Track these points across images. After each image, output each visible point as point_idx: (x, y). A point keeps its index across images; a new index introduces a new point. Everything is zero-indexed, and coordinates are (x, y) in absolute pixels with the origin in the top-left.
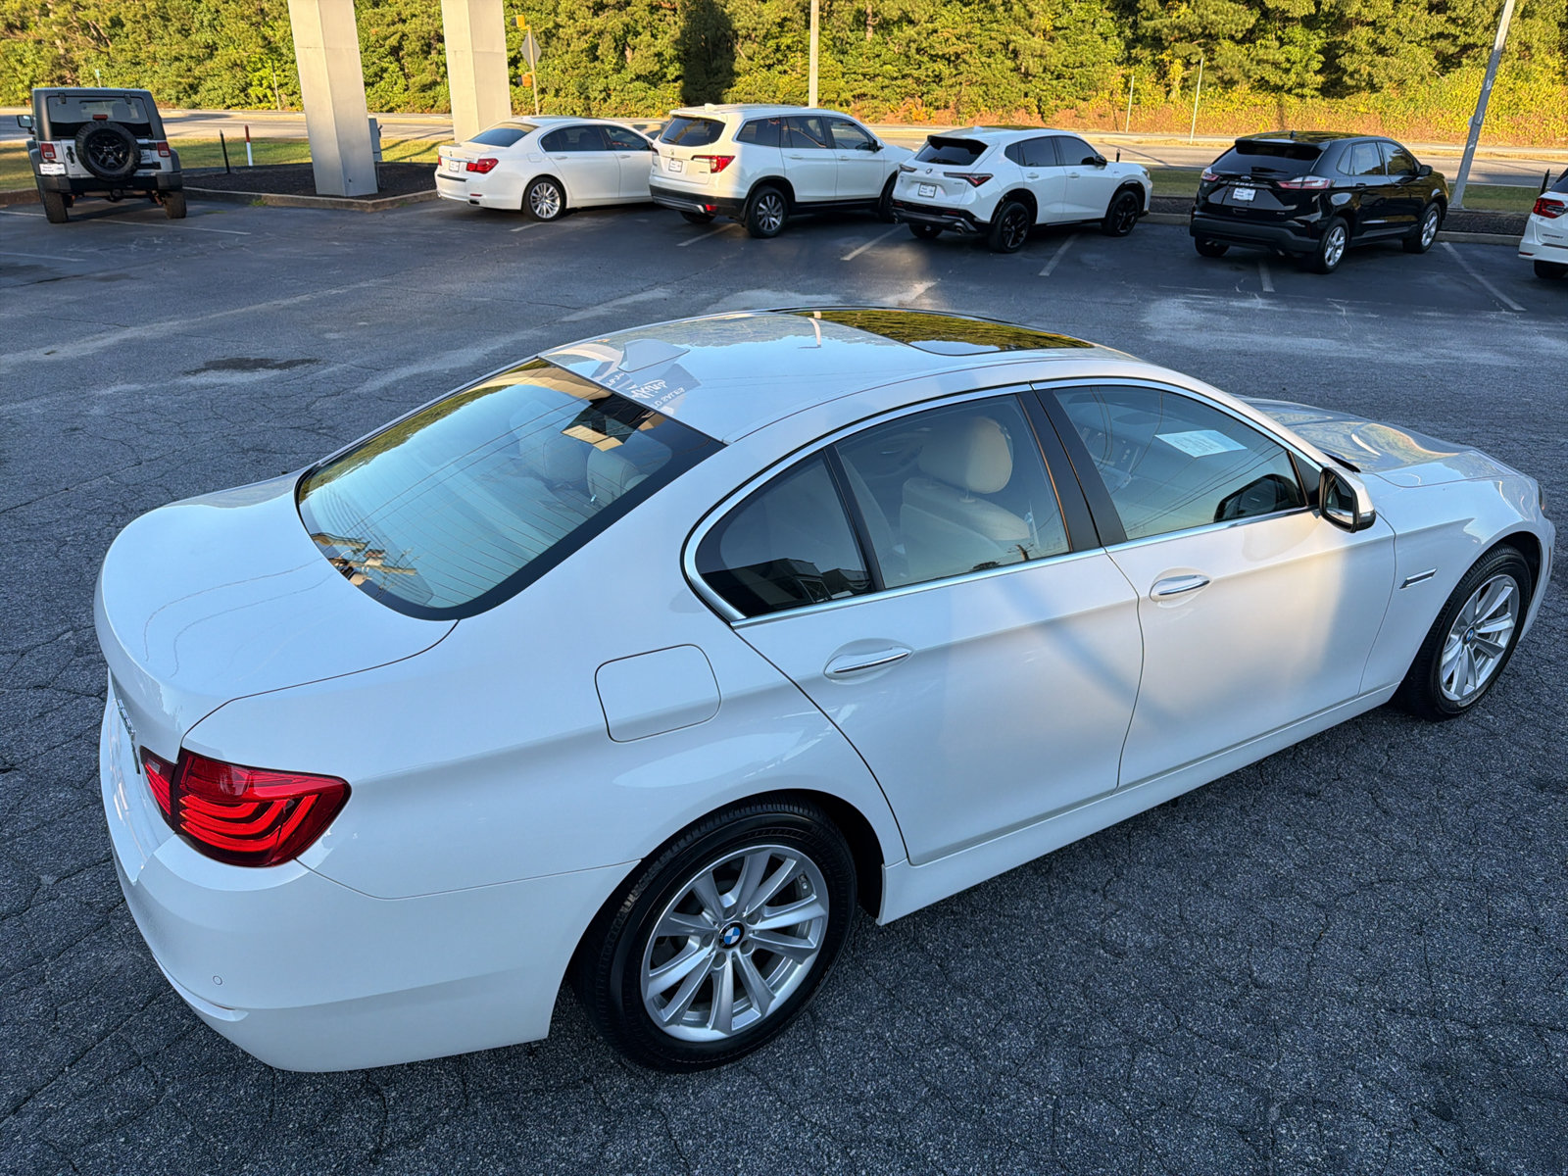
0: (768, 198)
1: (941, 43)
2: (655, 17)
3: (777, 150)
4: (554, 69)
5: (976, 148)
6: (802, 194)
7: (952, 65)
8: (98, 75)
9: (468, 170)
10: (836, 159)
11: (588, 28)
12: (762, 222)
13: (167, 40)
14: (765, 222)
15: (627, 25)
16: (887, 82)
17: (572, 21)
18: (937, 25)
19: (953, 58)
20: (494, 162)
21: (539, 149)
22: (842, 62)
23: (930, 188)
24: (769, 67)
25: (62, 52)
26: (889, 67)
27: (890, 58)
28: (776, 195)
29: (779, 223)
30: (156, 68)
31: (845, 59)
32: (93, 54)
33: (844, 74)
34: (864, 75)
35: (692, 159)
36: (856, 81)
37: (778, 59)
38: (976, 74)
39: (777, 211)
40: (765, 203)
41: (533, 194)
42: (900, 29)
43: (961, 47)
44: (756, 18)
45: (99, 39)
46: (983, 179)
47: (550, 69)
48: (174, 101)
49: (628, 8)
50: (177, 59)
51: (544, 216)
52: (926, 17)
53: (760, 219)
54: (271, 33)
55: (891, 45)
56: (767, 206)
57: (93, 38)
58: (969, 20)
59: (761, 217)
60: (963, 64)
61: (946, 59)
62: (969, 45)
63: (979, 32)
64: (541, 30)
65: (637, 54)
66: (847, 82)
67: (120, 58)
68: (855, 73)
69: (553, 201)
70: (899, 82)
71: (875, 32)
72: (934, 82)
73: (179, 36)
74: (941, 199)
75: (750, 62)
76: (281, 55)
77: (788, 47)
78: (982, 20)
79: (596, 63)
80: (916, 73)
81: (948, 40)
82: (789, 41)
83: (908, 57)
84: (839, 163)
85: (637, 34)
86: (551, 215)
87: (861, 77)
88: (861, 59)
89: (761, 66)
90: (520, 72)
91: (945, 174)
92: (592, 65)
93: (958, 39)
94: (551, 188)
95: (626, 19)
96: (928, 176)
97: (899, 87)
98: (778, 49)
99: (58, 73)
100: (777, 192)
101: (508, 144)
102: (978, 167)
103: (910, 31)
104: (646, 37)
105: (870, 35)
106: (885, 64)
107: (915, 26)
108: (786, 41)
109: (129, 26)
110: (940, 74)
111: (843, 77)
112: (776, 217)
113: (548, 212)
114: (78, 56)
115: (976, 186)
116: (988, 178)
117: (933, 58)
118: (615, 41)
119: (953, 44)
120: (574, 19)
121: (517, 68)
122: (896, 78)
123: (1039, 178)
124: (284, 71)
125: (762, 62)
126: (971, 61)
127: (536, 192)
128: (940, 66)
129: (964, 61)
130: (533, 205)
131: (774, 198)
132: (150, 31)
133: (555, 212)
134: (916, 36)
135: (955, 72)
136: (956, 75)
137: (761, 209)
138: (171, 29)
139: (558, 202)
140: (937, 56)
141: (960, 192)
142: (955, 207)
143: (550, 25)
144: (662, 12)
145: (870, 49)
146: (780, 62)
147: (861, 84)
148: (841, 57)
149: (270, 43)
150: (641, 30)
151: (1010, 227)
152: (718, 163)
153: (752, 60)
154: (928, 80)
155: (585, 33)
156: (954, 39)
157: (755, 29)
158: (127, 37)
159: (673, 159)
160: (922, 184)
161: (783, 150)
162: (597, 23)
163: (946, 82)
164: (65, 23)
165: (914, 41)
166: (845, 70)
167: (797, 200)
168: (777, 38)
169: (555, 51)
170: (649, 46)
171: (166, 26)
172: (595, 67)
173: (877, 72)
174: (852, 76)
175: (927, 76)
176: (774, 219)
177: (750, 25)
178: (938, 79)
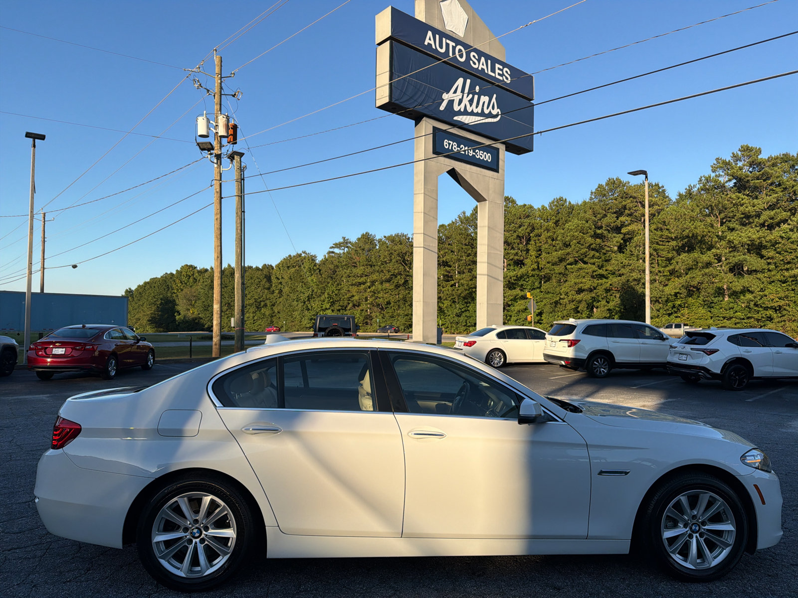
0: (599, 359)
1: (769, 301)
2: (609, 294)
3: (605, 338)
4: (558, 317)
5: (710, 337)
6: (618, 359)
7: (778, 312)
8: (378, 321)
9: (464, 345)
10: (639, 343)
11: (574, 299)
12: (596, 370)
13: (404, 309)
14: (598, 370)
15: (594, 298)
16: (738, 321)
17: (566, 296)
18: (766, 292)
19: (778, 308)
20: (475, 342)
21: (495, 338)
22: (710, 312)
23: (685, 356)
24: (669, 315)
25: (369, 313)
26: (739, 313)
27: (739, 309)
28: (604, 358)
29: (606, 372)
30: (399, 319)
31: (712, 310)
32: (378, 314)
33: (711, 317)
34: (724, 318)
35: (560, 341)
36: (719, 320)
37: (674, 311)
38: (793, 316)
39: (605, 366)
40: (598, 362)
41: (491, 356)
42: (744, 296)
43: (782, 303)
44: (661, 293)
45: (382, 309)
46: (712, 352)
47: (556, 316)
48: (403, 331)
49: (594, 291)
50: (407, 315)
51: (496, 366)
52: (759, 289)
53: (595, 369)
54: (442, 305)
55: (740, 303)
56: (599, 363)
57: (380, 309)
58: (787, 290)
59: (595, 368)
60: (784, 311)
61: (773, 309)
62: (787, 302)
63: (793, 295)
64: (553, 301)
65: (599, 310)
66: (714, 321)
67: (387, 315)
68: (718, 316)
69: (500, 359)
70: (745, 321)
71: (730, 297)
72: (767, 320)
73: (409, 307)
74: (690, 361)
75: (658, 312)
76: (445, 313)
77: (679, 305)
78: (795, 290)
79: (578, 314)
80: (756, 316)
81: (773, 299)
82: (679, 303)
83: (750, 308)
84: (641, 345)
85: (599, 301)
86: (499, 365)
87: (722, 319)
88: (721, 310)
89: (664, 314)
90: (543, 318)
91: (691, 349)
92: (576, 315)
93: (779, 299)
94: (500, 354)
95: (594, 295)
96: (682, 350)
97: (745, 323)
98: (674, 307)
99: (366, 321)
100: (604, 357)
101: (482, 336)
102: (710, 345)
103: (749, 296)
104: (603, 302)
105: (727, 299)
106: (736, 312)
107: (752, 294)
108: (678, 302)
109: (392, 304)
110: (771, 316)
111: (711, 319)
112: (604, 369)
113: (497, 364)
114: (373, 314)
115: (709, 355)
116: (717, 351)
117: (766, 309)
118: (588, 304)
119: (777, 302)
120: (568, 295)
121: (541, 317)
122: (743, 319)
123: (753, 353)
124: (445, 319)
125: (665, 312)
126: (790, 310)
127: (492, 355)
128: (770, 312)
129: (785, 309)
130: (490, 361)
131: (603, 360)
132: (399, 306)
133: (501, 364)
134: (753, 298)
135: (780, 315)
136: (781, 317)
137: (596, 364)
138: (406, 305)
139: (502, 360)
140: (767, 307)
141: (699, 358)
142: (698, 365)
143: (558, 298)
144: (611, 292)
145: (726, 305)
146: (676, 312)
147: (722, 322)
148: (710, 309)
149: (441, 309)
150: (601, 300)
151: (735, 377)
152: (571, 343)
153: (659, 311)
154: (764, 319)
155: (573, 301)
156: (777, 299)
157: (660, 298)
158: (391, 308)
159: (552, 341)
160: (680, 354)
161: (608, 338)
162: (579, 297)
163: (776, 320)
164: (371, 304)
165: (752, 301)
166: (712, 315)
167: (616, 361)
168: (673, 301)
169: (559, 309)
170: (605, 306)
171: (405, 304)
172: (578, 316)
173: (732, 316)
174: (717, 318)
175: (762, 317)
176: (603, 369)
177: (657, 296)
178: (770, 319)
